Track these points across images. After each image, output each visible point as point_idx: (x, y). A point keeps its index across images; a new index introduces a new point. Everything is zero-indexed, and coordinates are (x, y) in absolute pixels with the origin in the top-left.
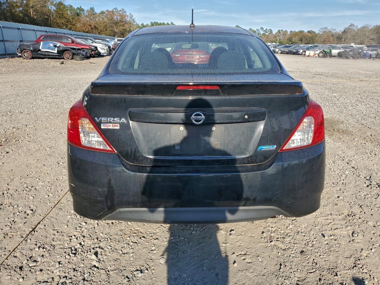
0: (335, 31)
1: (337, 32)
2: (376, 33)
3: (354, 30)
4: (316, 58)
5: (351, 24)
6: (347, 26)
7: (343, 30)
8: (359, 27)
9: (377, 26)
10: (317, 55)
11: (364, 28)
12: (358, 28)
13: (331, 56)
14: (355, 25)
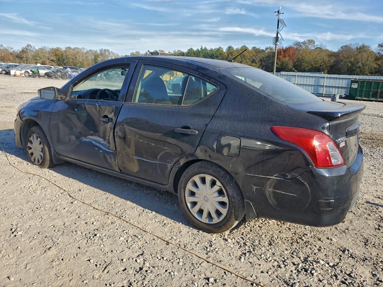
0: (13, 50)
1: (15, 51)
2: (54, 55)
3: (32, 51)
4: (23, 78)
5: (28, 44)
6: (24, 46)
7: (21, 50)
8: (37, 48)
9: (53, 49)
10: (23, 75)
11: (42, 49)
12: (35, 49)
13: (40, 76)
14: (32, 45)
